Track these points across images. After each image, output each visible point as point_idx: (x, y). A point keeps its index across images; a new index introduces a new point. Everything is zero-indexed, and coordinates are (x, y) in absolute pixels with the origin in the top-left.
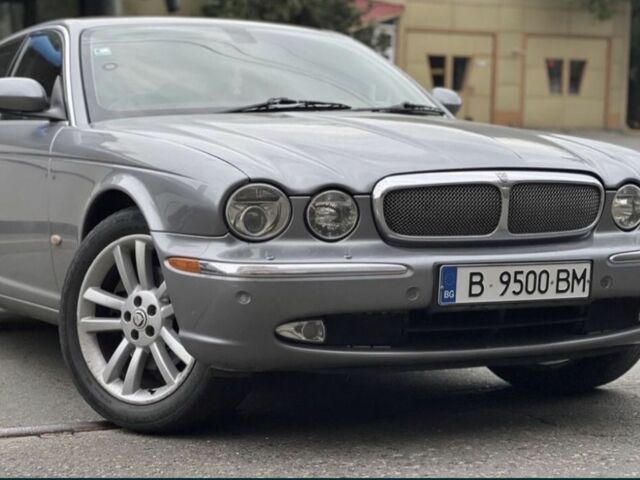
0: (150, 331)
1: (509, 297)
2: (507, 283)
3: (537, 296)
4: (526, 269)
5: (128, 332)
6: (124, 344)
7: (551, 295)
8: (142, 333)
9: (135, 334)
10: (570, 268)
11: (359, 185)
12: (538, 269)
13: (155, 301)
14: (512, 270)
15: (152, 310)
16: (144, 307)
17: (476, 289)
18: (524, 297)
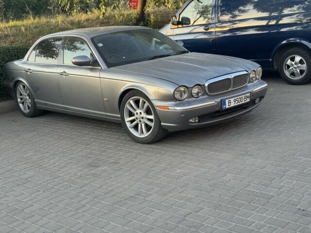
0: (143, 118)
1: (236, 104)
2: (235, 101)
3: (241, 103)
4: (238, 97)
5: (139, 122)
6: (139, 125)
7: (243, 102)
8: (142, 120)
9: (140, 121)
10: (246, 95)
12: (240, 97)
13: (140, 111)
14: (236, 98)
15: (141, 113)
16: (139, 114)
17: (230, 104)
18: (238, 104)
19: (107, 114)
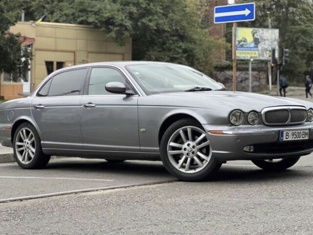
0: (193, 153)
1: (294, 139)
2: (293, 135)
3: (299, 139)
4: (297, 132)
5: (185, 154)
6: (184, 157)
7: (302, 138)
9: (188, 154)
10: (304, 131)
11: (258, 110)
14: (294, 132)
16: (191, 146)
17: (287, 137)
19: (141, 148)
